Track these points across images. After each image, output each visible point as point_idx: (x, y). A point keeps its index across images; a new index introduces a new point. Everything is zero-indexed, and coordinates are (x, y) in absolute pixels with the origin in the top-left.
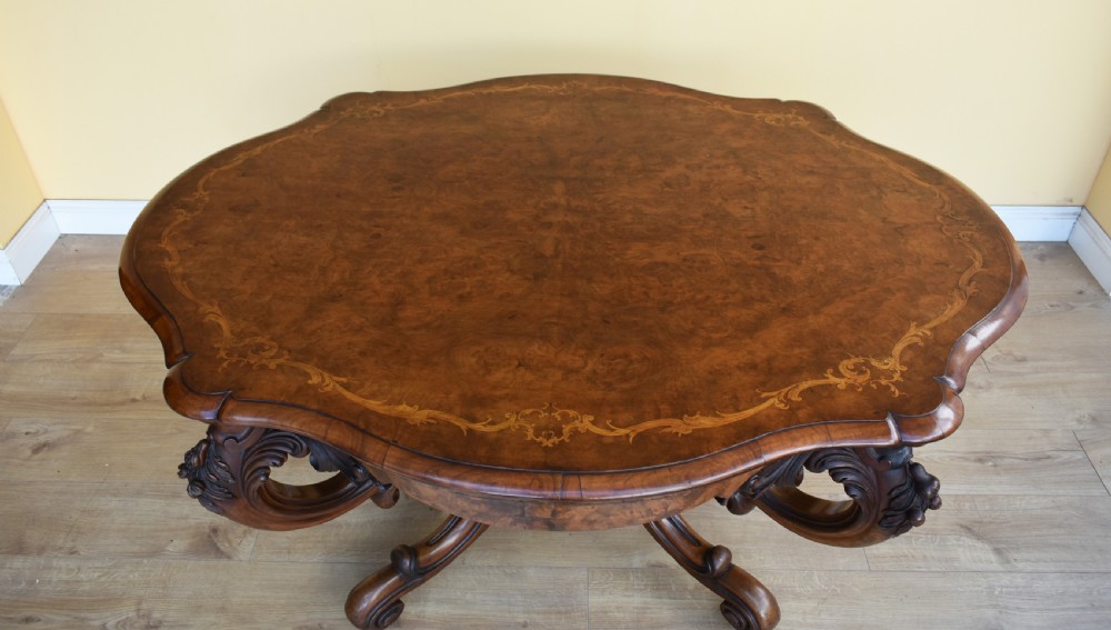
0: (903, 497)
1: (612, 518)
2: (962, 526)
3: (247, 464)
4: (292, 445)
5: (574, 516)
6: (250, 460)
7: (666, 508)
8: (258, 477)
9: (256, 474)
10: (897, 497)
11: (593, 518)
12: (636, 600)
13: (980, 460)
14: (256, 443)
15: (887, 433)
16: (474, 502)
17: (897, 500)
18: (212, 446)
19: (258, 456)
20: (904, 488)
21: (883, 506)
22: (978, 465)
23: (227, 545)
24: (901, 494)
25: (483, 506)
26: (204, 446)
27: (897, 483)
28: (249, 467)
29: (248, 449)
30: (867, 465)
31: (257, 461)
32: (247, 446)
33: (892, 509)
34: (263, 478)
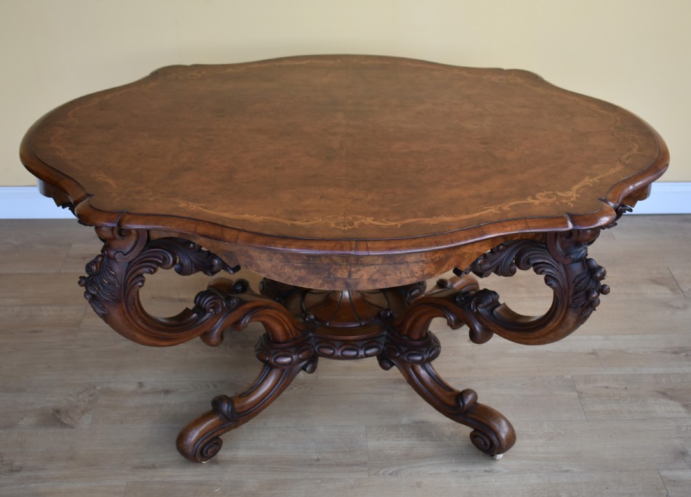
0: (583, 282)
1: (387, 277)
2: (659, 392)
3: (129, 273)
4: (162, 257)
5: (362, 276)
6: (132, 269)
7: (423, 271)
8: (136, 283)
9: (135, 281)
10: (579, 283)
11: (375, 277)
13: (675, 353)
14: (137, 257)
15: (567, 226)
16: (296, 268)
17: (579, 285)
18: (105, 260)
19: (139, 266)
20: (583, 277)
21: (571, 293)
22: (674, 356)
24: (582, 280)
25: (302, 270)
26: (100, 259)
27: (578, 273)
28: (130, 276)
29: (132, 261)
30: (558, 262)
31: (138, 269)
32: (130, 259)
33: (576, 293)
34: (140, 284)
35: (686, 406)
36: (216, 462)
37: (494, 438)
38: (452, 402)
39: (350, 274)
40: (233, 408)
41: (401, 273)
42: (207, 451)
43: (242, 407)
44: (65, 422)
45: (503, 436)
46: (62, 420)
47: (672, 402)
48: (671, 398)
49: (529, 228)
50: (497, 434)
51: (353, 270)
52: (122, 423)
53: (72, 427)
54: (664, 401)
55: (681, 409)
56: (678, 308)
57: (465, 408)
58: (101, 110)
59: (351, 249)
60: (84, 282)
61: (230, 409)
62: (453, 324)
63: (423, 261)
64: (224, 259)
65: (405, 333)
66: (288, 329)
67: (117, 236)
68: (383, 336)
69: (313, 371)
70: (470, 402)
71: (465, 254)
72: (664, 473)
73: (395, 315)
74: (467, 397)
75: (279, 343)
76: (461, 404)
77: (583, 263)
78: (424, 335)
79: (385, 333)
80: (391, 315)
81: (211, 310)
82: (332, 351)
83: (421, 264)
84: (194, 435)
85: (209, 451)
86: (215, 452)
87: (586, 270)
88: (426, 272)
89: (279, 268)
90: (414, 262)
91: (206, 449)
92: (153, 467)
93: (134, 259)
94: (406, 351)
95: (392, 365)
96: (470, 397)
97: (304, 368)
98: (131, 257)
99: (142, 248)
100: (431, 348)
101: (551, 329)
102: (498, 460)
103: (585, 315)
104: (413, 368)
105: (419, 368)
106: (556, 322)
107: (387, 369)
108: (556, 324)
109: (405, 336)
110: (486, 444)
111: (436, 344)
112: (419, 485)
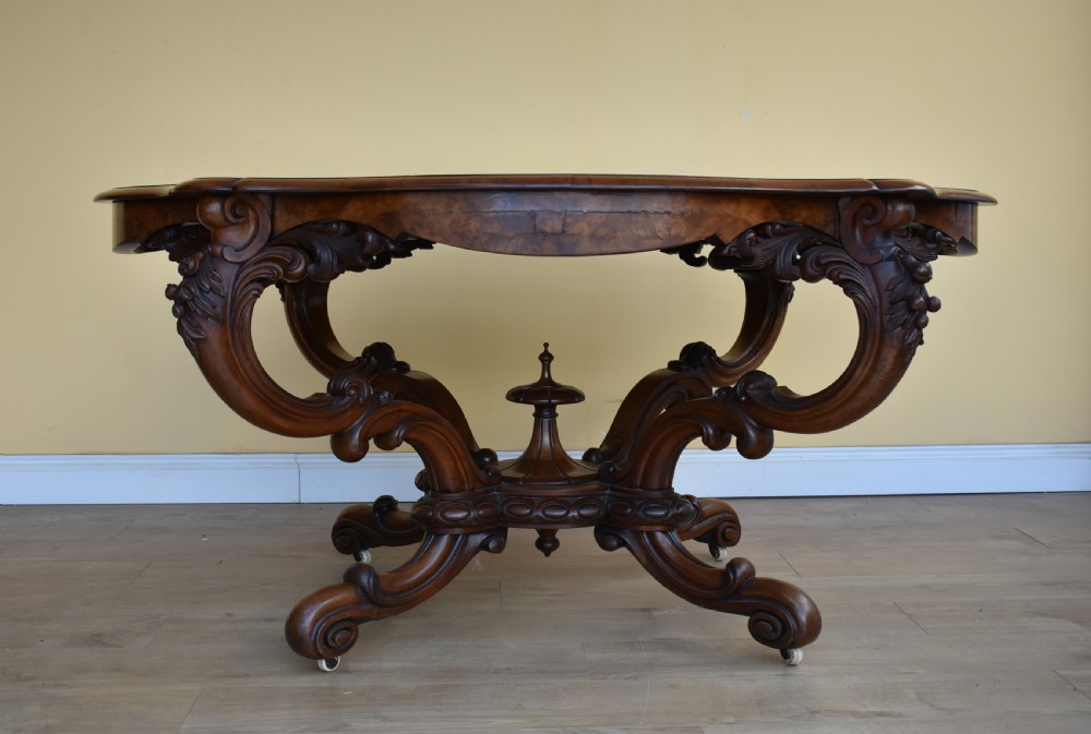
0: (901, 286)
3: (241, 276)
8: (248, 292)
9: (249, 288)
10: (894, 288)
12: (646, 655)
14: (256, 255)
17: (895, 292)
18: (208, 259)
19: (255, 267)
24: (898, 284)
27: (892, 275)
28: (241, 281)
29: (245, 262)
34: (256, 292)
37: (789, 616)
38: (716, 580)
39: (565, 228)
40: (377, 584)
41: (637, 229)
42: (333, 639)
43: (391, 587)
47: (1056, 620)
50: (791, 609)
51: (569, 220)
57: (738, 582)
59: (566, 180)
60: (173, 289)
61: (371, 581)
65: (638, 483)
66: (462, 471)
67: (230, 218)
68: (604, 494)
69: (499, 549)
70: (743, 576)
71: (728, 216)
74: (739, 568)
75: (450, 492)
76: (732, 577)
77: (897, 264)
80: (615, 469)
81: (353, 392)
82: (528, 511)
83: (666, 217)
84: (310, 616)
85: (338, 636)
86: (345, 648)
87: (903, 270)
90: (656, 213)
91: (332, 632)
92: (246, 676)
93: (248, 260)
94: (641, 506)
95: (622, 544)
96: (743, 568)
97: (484, 546)
98: (246, 255)
99: (262, 245)
100: (678, 503)
101: (862, 378)
102: (794, 665)
103: (909, 341)
104: (651, 535)
105: (660, 537)
106: (866, 365)
107: (609, 549)
108: (866, 370)
109: (640, 487)
110: (775, 629)
111: (683, 499)
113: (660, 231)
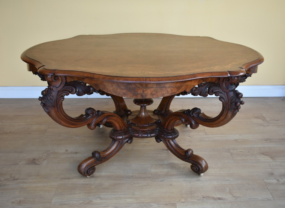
0: (234, 99)
1: (158, 93)
2: (261, 153)
3: (58, 95)
4: (71, 89)
5: (148, 92)
7: (172, 91)
10: (232, 99)
11: (153, 93)
12: (166, 170)
13: (266, 140)
14: (62, 89)
15: (228, 75)
16: (122, 89)
18: (49, 90)
19: (62, 93)
20: (234, 97)
21: (229, 104)
23: (38, 162)
25: (125, 90)
26: (47, 89)
27: (232, 96)
28: (58, 97)
30: (224, 92)
33: (231, 103)
34: (62, 99)
35: (271, 158)
36: (93, 177)
37: (200, 167)
38: (183, 154)
39: (143, 91)
40: (100, 156)
41: (163, 91)
42: (89, 172)
43: (104, 156)
44: (37, 163)
45: (203, 166)
46: (36, 162)
47: (266, 157)
48: (266, 155)
49: (213, 76)
50: (201, 165)
51: (144, 90)
52: (58, 163)
53: (39, 165)
54: (263, 156)
55: (270, 159)
56: (265, 126)
57: (189, 156)
58: (53, 45)
59: (144, 80)
60: (40, 99)
61: (98, 156)
62: (184, 122)
63: (172, 87)
64: (94, 87)
65: (166, 128)
66: (121, 125)
67: (54, 80)
68: (157, 129)
69: (131, 143)
70: (190, 154)
71: (188, 85)
72: (265, 181)
73: (162, 122)
74: (189, 152)
75: (118, 131)
76: (187, 154)
77: (234, 92)
78: (173, 128)
79: (158, 128)
80: (160, 122)
81: (91, 115)
82: (138, 135)
83: (171, 88)
84: (84, 165)
85: (90, 171)
86: (92, 173)
87: (235, 95)
88: (173, 92)
89: (115, 89)
90: (169, 87)
91: (89, 171)
92: (69, 178)
93: (60, 90)
94: (166, 135)
95: (161, 141)
96: (190, 152)
97: (127, 142)
98: (59, 89)
99: (63, 86)
100: (175, 134)
101: (222, 119)
102: (201, 176)
103: (235, 113)
104: (169, 141)
105: (171, 141)
106: (223, 116)
107: (159, 142)
108: (223, 117)
109: (166, 129)
110: (197, 169)
111: (177, 132)
112: (171, 185)
113: (169, 92)
